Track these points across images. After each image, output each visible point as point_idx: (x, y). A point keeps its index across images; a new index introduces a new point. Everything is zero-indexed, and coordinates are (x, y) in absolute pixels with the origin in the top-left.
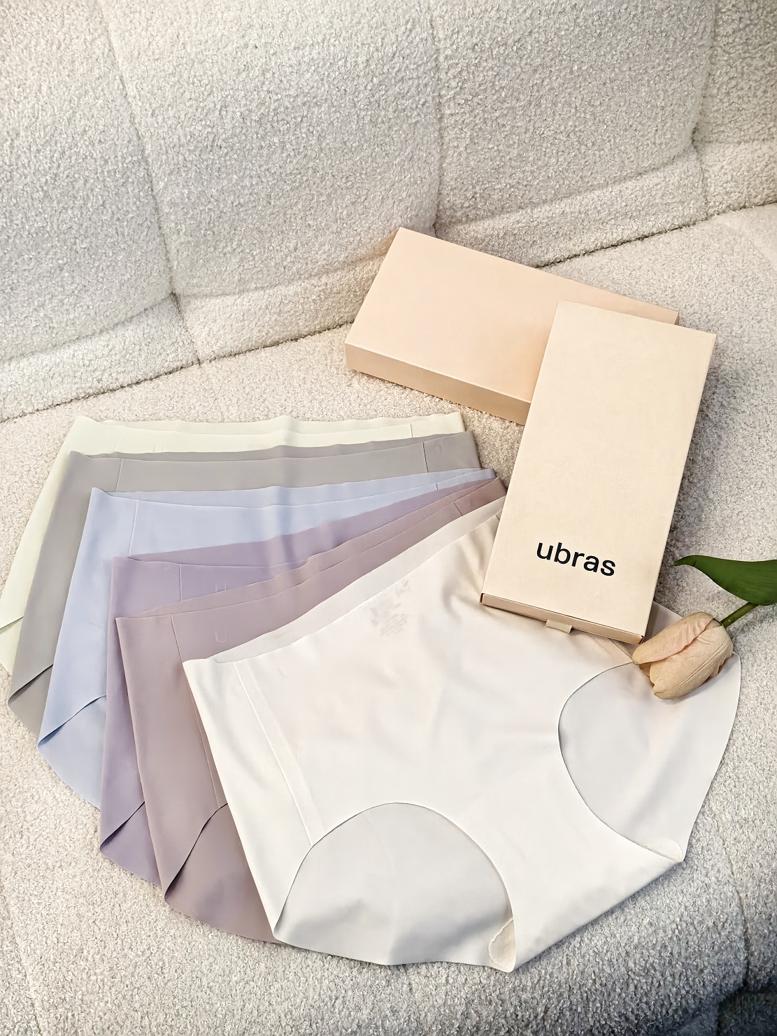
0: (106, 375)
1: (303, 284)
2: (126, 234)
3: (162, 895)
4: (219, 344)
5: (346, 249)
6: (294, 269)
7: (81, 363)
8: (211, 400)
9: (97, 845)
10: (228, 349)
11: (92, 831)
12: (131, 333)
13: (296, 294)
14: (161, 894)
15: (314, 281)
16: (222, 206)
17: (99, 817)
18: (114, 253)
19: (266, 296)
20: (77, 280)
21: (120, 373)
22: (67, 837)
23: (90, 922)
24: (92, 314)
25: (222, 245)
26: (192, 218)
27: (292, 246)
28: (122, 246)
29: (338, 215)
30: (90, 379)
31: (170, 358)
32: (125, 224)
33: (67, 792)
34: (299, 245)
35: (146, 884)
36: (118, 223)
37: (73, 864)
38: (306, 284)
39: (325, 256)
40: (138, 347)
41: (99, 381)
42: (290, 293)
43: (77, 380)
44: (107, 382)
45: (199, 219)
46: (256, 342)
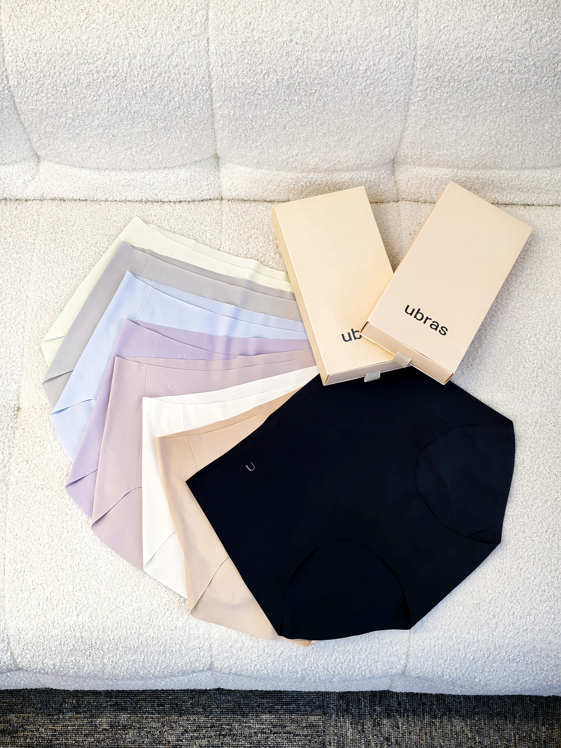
0: (161, 193)
2: (190, 124)
3: (91, 524)
4: (236, 192)
5: (330, 163)
6: (294, 165)
7: (148, 183)
8: (218, 231)
9: (65, 484)
10: (241, 197)
11: (65, 475)
12: (183, 173)
13: (291, 178)
14: (91, 522)
15: (305, 174)
16: (254, 124)
17: (71, 468)
18: (180, 132)
19: (272, 175)
20: (155, 140)
21: (170, 194)
22: (51, 473)
23: (49, 525)
24: (161, 159)
25: (249, 143)
26: (234, 125)
27: (294, 153)
28: (186, 130)
29: (328, 145)
30: (151, 193)
31: (203, 193)
32: (191, 119)
33: (59, 447)
34: (299, 154)
35: (84, 515)
36: (186, 118)
37: (49, 490)
39: (314, 164)
40: (185, 183)
41: (156, 195)
43: (143, 191)
44: (160, 197)
45: (237, 127)
46: (260, 197)
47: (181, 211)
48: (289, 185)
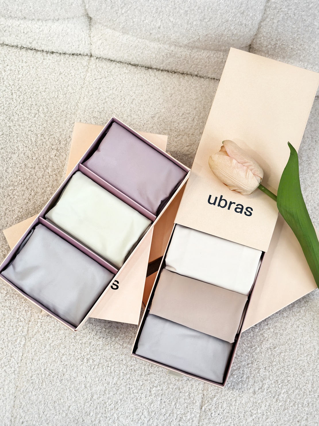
0: (35, 42)
1: (159, 45)
4: (104, 52)
13: (154, 48)
19: (137, 41)
21: (43, 44)
38: (161, 46)
40: (57, 36)
41: (30, 43)
42: (151, 46)
43: (18, 38)
44: (34, 45)
47: (50, 61)
48: (151, 53)
